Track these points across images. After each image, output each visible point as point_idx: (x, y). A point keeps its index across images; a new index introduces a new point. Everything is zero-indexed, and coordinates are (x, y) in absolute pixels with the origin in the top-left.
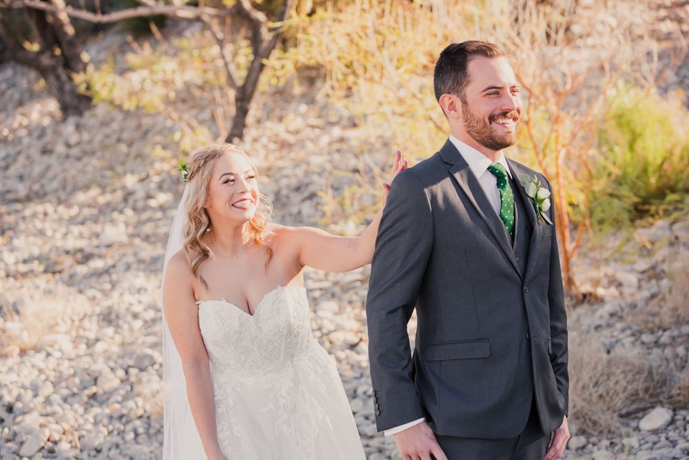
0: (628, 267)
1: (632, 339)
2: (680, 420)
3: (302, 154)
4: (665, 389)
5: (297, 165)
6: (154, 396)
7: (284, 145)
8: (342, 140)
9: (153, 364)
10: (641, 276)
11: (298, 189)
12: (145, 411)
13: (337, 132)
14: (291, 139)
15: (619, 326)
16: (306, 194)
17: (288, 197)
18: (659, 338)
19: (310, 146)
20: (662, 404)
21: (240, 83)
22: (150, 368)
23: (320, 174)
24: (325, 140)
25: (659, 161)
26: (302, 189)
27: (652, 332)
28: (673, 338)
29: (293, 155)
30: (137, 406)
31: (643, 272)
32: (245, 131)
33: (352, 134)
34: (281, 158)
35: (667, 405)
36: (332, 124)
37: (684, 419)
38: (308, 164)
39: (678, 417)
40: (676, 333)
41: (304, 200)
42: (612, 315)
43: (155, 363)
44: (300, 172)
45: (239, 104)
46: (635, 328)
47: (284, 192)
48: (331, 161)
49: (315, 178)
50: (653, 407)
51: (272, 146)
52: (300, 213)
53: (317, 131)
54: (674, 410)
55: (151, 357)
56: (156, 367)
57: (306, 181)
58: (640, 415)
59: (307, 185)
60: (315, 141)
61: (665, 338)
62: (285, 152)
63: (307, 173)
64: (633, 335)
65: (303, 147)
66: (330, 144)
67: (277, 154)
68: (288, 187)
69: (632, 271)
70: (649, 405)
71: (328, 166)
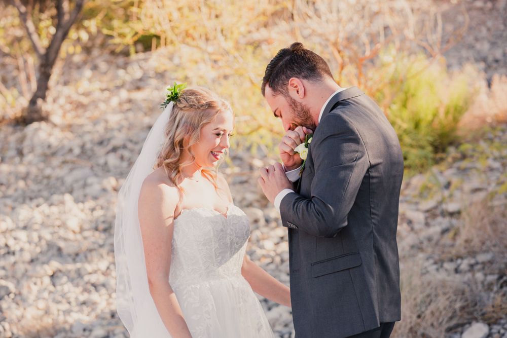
0: (413, 207)
1: (435, 267)
2: (495, 333)
3: (96, 113)
4: (477, 307)
5: (95, 122)
6: (19, 321)
7: (80, 106)
8: (130, 101)
9: (8, 294)
10: (427, 215)
11: (101, 143)
12: (13, 334)
13: (124, 94)
14: (84, 100)
15: (421, 255)
16: (110, 147)
17: (92, 150)
18: (459, 266)
19: (102, 106)
20: (476, 320)
21: (42, 51)
22: (6, 297)
23: (120, 130)
24: (115, 101)
25: (430, 117)
26: (105, 143)
27: (451, 260)
28: (472, 266)
29: (88, 114)
30: (5, 330)
31: (427, 211)
32: (47, 93)
33: (138, 96)
34: (78, 116)
35: (481, 321)
36: (118, 88)
37: (499, 332)
38: (106, 121)
39: (494, 331)
40: (473, 261)
41: (108, 153)
42: (412, 247)
43: (10, 293)
44: (100, 128)
45: (43, 69)
46: (436, 257)
47: (88, 146)
48: (126, 119)
49: (116, 133)
50: (470, 323)
51: (68, 107)
52: (106, 164)
53: (107, 94)
54: (489, 325)
55: (7, 288)
56: (12, 296)
57: (108, 136)
58: (460, 329)
59: (109, 140)
60: (107, 101)
61: (464, 265)
62: (80, 111)
63: (107, 129)
64: (435, 263)
65: (96, 107)
66: (120, 104)
67: (73, 113)
68: (92, 141)
69: (418, 210)
70: (465, 321)
71: (125, 123)
